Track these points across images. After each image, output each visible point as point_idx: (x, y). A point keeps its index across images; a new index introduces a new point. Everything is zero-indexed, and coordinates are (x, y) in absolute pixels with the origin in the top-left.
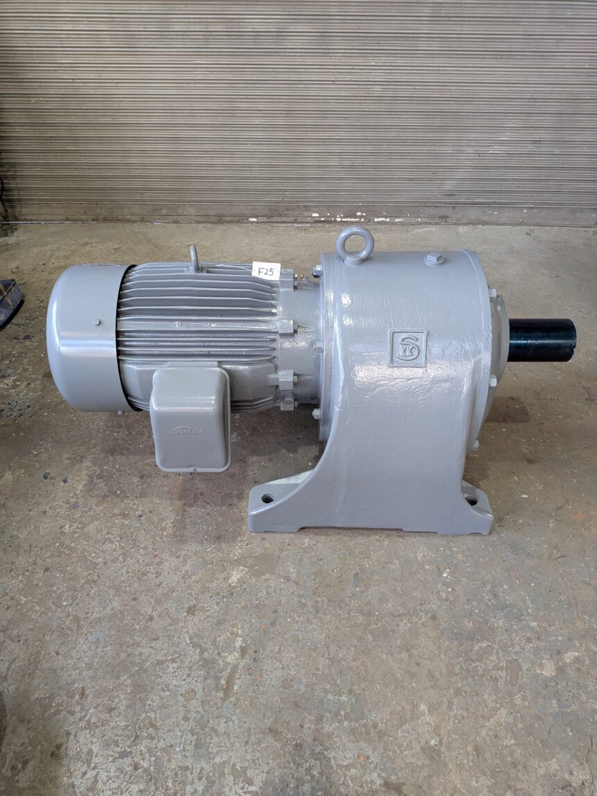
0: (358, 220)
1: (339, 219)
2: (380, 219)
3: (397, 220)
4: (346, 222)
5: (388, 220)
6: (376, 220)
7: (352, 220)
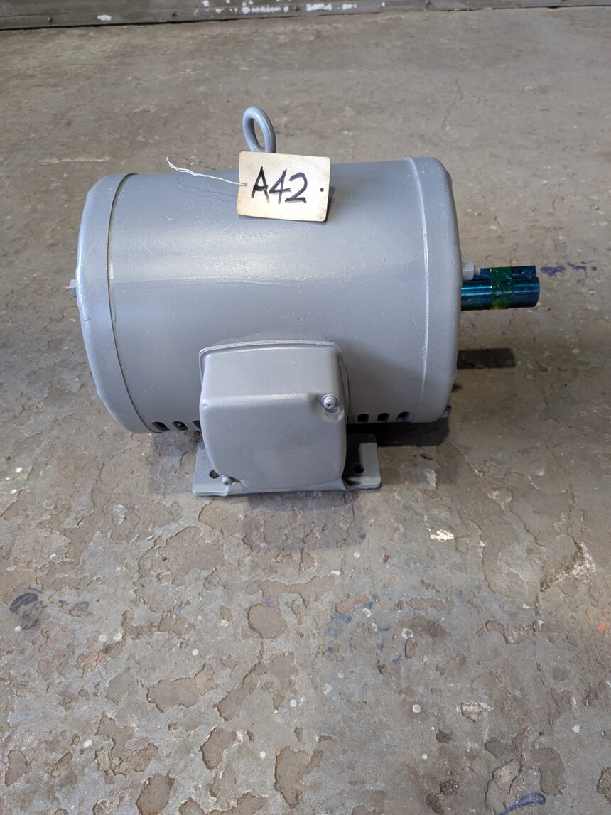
0: (278, 9)
1: (246, 10)
2: (317, 7)
3: (346, 7)
4: (260, 13)
5: (329, 7)
6: (310, 8)
7: (269, 9)
